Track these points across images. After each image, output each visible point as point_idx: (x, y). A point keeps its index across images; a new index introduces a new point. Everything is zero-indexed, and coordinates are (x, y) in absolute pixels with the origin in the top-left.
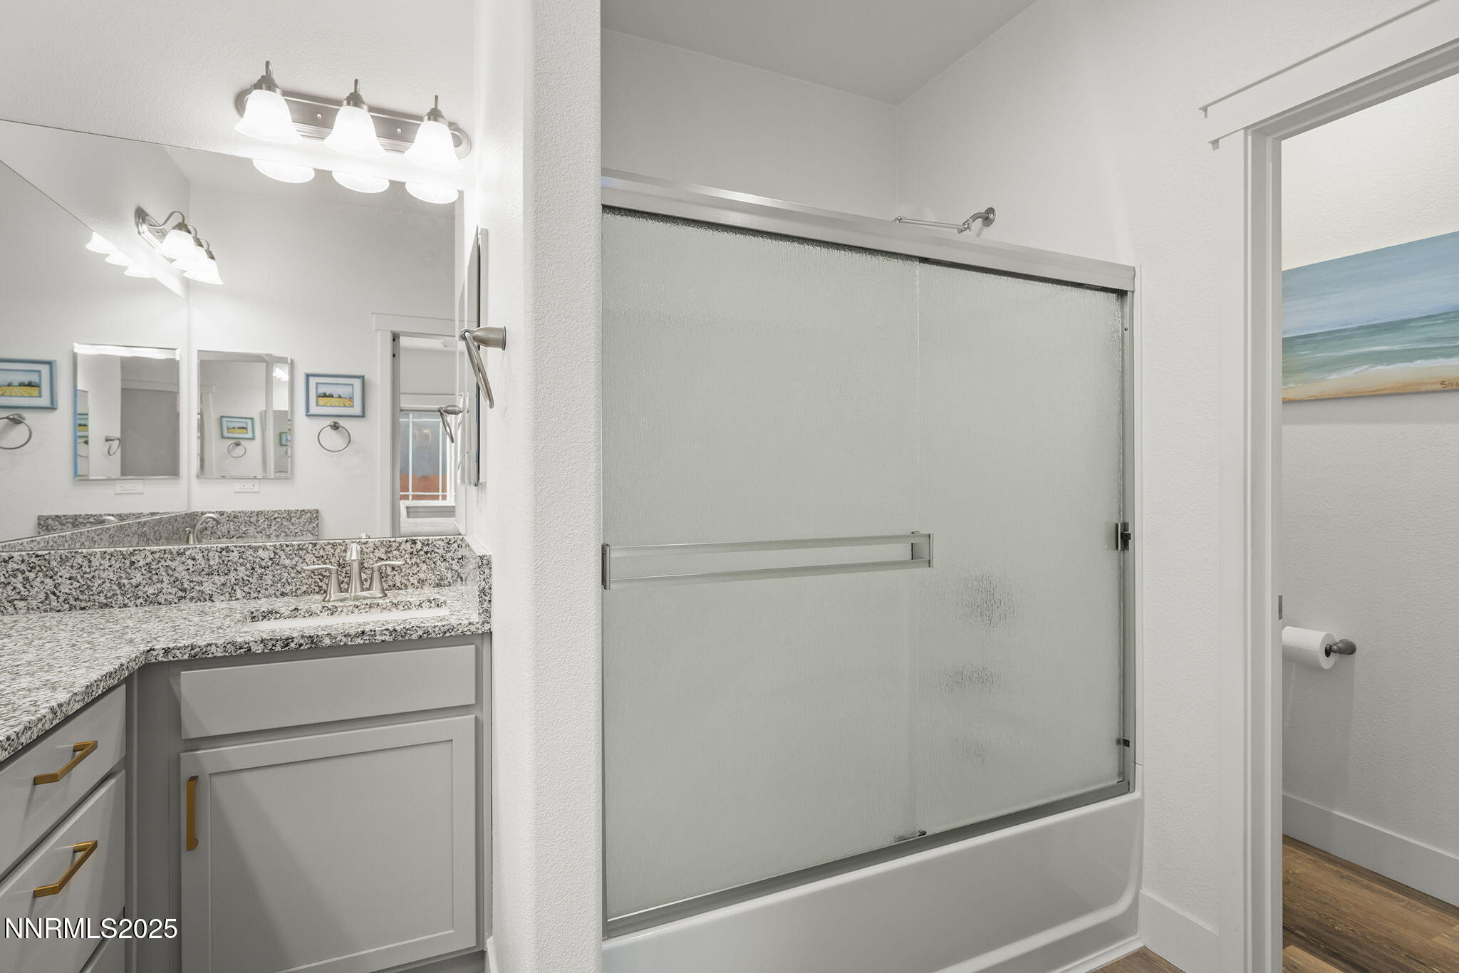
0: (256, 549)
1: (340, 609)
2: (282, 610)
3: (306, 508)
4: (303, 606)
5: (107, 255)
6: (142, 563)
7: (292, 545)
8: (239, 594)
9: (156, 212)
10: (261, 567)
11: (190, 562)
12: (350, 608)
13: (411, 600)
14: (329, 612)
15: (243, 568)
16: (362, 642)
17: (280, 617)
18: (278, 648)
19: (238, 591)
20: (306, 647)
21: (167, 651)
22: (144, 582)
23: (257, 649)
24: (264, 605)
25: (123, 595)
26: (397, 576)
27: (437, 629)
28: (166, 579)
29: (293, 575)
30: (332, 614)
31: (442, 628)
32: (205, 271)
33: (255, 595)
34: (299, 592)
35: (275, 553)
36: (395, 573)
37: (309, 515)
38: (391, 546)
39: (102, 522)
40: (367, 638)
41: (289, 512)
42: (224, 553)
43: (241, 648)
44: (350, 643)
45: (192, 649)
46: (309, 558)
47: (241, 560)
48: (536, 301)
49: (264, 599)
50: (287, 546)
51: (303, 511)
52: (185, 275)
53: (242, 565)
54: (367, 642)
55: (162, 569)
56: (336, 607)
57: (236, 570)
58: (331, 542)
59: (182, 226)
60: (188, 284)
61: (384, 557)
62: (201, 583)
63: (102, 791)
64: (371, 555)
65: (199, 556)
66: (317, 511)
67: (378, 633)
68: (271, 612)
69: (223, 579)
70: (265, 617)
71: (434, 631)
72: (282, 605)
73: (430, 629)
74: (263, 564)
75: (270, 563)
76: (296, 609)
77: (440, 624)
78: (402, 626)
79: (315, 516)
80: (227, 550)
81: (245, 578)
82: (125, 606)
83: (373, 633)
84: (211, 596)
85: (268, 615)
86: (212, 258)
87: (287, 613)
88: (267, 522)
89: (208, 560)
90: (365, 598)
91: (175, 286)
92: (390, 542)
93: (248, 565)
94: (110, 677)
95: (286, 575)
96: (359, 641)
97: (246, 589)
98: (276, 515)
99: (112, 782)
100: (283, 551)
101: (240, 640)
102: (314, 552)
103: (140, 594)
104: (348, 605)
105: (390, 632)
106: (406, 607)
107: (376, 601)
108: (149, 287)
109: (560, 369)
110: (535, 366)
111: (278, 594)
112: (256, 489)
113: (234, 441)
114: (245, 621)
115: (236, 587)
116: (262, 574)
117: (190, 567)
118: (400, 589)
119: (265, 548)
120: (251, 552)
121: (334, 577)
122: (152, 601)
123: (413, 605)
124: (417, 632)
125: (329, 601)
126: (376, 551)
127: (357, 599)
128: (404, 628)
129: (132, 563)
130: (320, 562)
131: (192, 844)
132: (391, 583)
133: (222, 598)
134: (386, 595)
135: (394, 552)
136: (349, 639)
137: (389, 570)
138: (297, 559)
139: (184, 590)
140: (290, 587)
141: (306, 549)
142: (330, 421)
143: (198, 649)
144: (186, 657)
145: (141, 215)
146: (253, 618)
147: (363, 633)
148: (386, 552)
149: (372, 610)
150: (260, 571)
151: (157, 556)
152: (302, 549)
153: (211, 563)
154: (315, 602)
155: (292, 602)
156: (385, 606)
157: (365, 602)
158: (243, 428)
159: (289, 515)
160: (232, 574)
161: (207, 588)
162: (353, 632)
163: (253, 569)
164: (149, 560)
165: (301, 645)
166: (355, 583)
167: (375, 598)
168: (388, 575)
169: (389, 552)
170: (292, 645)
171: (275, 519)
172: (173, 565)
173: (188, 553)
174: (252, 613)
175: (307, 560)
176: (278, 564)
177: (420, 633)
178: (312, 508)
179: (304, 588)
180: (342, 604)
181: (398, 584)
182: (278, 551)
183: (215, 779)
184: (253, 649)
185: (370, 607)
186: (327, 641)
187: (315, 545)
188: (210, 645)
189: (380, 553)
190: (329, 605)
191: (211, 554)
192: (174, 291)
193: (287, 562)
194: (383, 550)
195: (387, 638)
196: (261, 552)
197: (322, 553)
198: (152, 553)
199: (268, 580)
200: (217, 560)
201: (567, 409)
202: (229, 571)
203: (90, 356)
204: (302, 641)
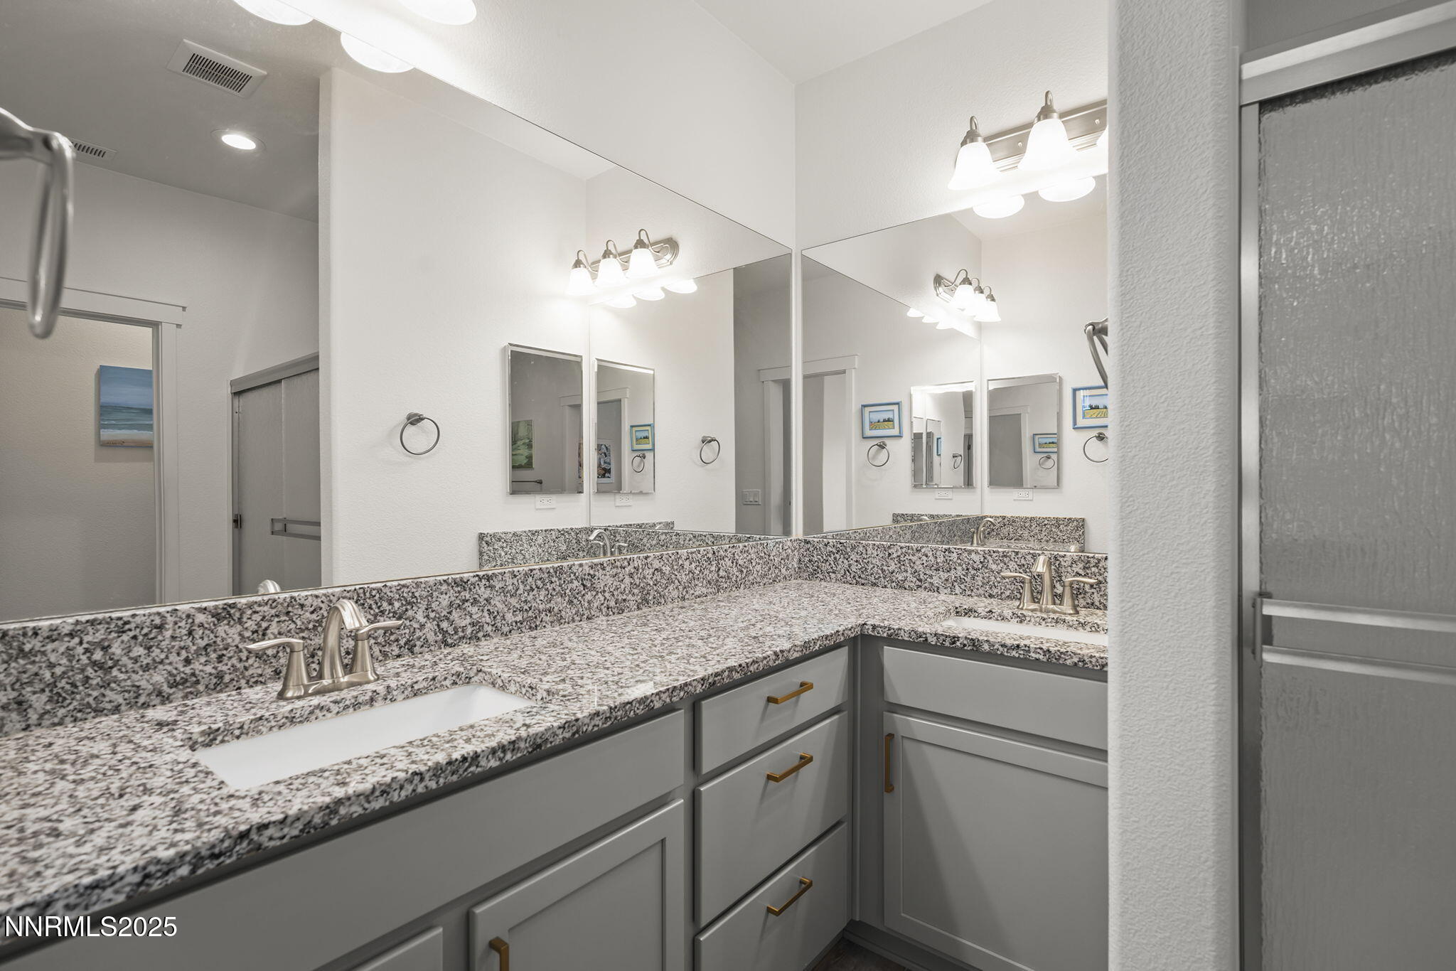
0: (970, 552)
1: (1028, 619)
2: (980, 610)
3: (1073, 517)
4: (997, 610)
5: (923, 317)
6: (895, 555)
7: (998, 552)
8: (958, 590)
9: (949, 274)
10: (973, 568)
11: (924, 558)
12: (1038, 620)
13: (1099, 622)
14: (1018, 619)
15: (960, 568)
16: (1017, 655)
17: (978, 617)
18: (947, 644)
19: (957, 587)
20: (969, 648)
21: (874, 627)
22: (896, 570)
23: (932, 640)
24: (968, 603)
25: (884, 578)
26: (1096, 594)
27: (1094, 660)
28: (909, 569)
29: (998, 579)
30: (1021, 622)
31: (1100, 660)
32: (988, 312)
33: (969, 593)
34: (1003, 596)
35: (985, 558)
36: (1093, 590)
37: (1075, 523)
38: (1089, 562)
39: (921, 520)
40: (1022, 652)
41: (1057, 520)
42: (947, 553)
43: (920, 637)
44: (1006, 654)
45: (889, 630)
46: (1012, 565)
47: (959, 561)
48: (1122, 271)
49: (976, 598)
50: (994, 552)
51: (1070, 519)
52: (975, 319)
53: (960, 565)
54: (1022, 656)
55: (907, 561)
56: (1025, 616)
57: (955, 569)
58: (1031, 552)
59: (967, 281)
60: (980, 327)
61: (1081, 572)
62: (931, 576)
63: (828, 721)
64: (1069, 569)
65: (930, 554)
66: (1083, 520)
67: (1032, 650)
68: (970, 610)
69: (946, 575)
70: (966, 614)
71: (1091, 662)
72: (982, 605)
73: (1086, 658)
74: (975, 566)
75: (980, 566)
76: (990, 611)
77: (1097, 655)
78: (1056, 649)
79: (1081, 524)
80: (949, 550)
81: (962, 577)
82: (885, 587)
83: (1027, 649)
84: (938, 588)
85: (969, 612)
86: (993, 300)
87: (983, 614)
88: (1038, 528)
89: (936, 558)
90: (1055, 612)
91: (969, 330)
92: (1088, 557)
93: (964, 566)
94: (826, 638)
95: (993, 578)
96: (1014, 653)
97: (962, 586)
98: (1046, 522)
99: (836, 717)
100: (991, 556)
101: (920, 630)
102: (1016, 560)
103: (894, 579)
104: (1035, 616)
105: (1044, 652)
106: (1093, 629)
107: (1063, 617)
108: (952, 336)
109: (1157, 352)
110: (1122, 354)
111: (987, 595)
112: (1030, 498)
113: (1046, 455)
114: (948, 614)
115: (955, 584)
116: (974, 575)
117: (924, 562)
118: (1098, 608)
119: (977, 552)
120: (966, 554)
121: (1027, 586)
122: (901, 586)
123: (1101, 628)
124: (1072, 658)
125: (1022, 609)
126: (1074, 565)
127: (1047, 611)
128: (1059, 651)
129: (890, 554)
130: (1021, 571)
131: (889, 787)
132: (1089, 601)
133: (946, 591)
134: (1077, 612)
135: (1093, 569)
136: (1006, 650)
137: (1087, 587)
138: (1002, 565)
139: (920, 580)
140: (996, 591)
141: (1010, 557)
142: (1095, 432)
143: (892, 631)
144: (885, 635)
145: (938, 280)
146: (957, 612)
147: (1018, 646)
148: (1085, 568)
149: (1059, 625)
150: (973, 572)
151: (904, 550)
152: (1006, 556)
153: (939, 561)
154: (1008, 608)
155: (994, 604)
156: (1071, 623)
157: (1052, 615)
158: (1053, 443)
159: (1057, 522)
160: (953, 572)
161: (936, 581)
162: (1009, 642)
163: (968, 569)
164: (899, 554)
165: (965, 645)
166: (1047, 596)
167: (1065, 614)
168: (1086, 592)
169: (1087, 568)
170: (958, 644)
171: (1045, 525)
172: (914, 559)
173: (923, 550)
174: (957, 608)
175: (1010, 567)
176: (986, 568)
177: (1076, 660)
178: (1078, 516)
179: (1008, 593)
180: (1030, 614)
181: (1097, 604)
182: (986, 556)
183: (906, 741)
184: (930, 640)
185: (1057, 622)
186: (986, 647)
187: (1017, 553)
188: (899, 629)
189: (1078, 568)
190: (1019, 613)
191: (938, 553)
192: (969, 334)
193: (994, 567)
194: (1081, 565)
195: (1041, 657)
196: (973, 555)
197: (1023, 561)
198: (901, 548)
199: (979, 580)
200: (942, 559)
201: (1168, 405)
202: (950, 569)
203: (941, 394)
204: (965, 642)
